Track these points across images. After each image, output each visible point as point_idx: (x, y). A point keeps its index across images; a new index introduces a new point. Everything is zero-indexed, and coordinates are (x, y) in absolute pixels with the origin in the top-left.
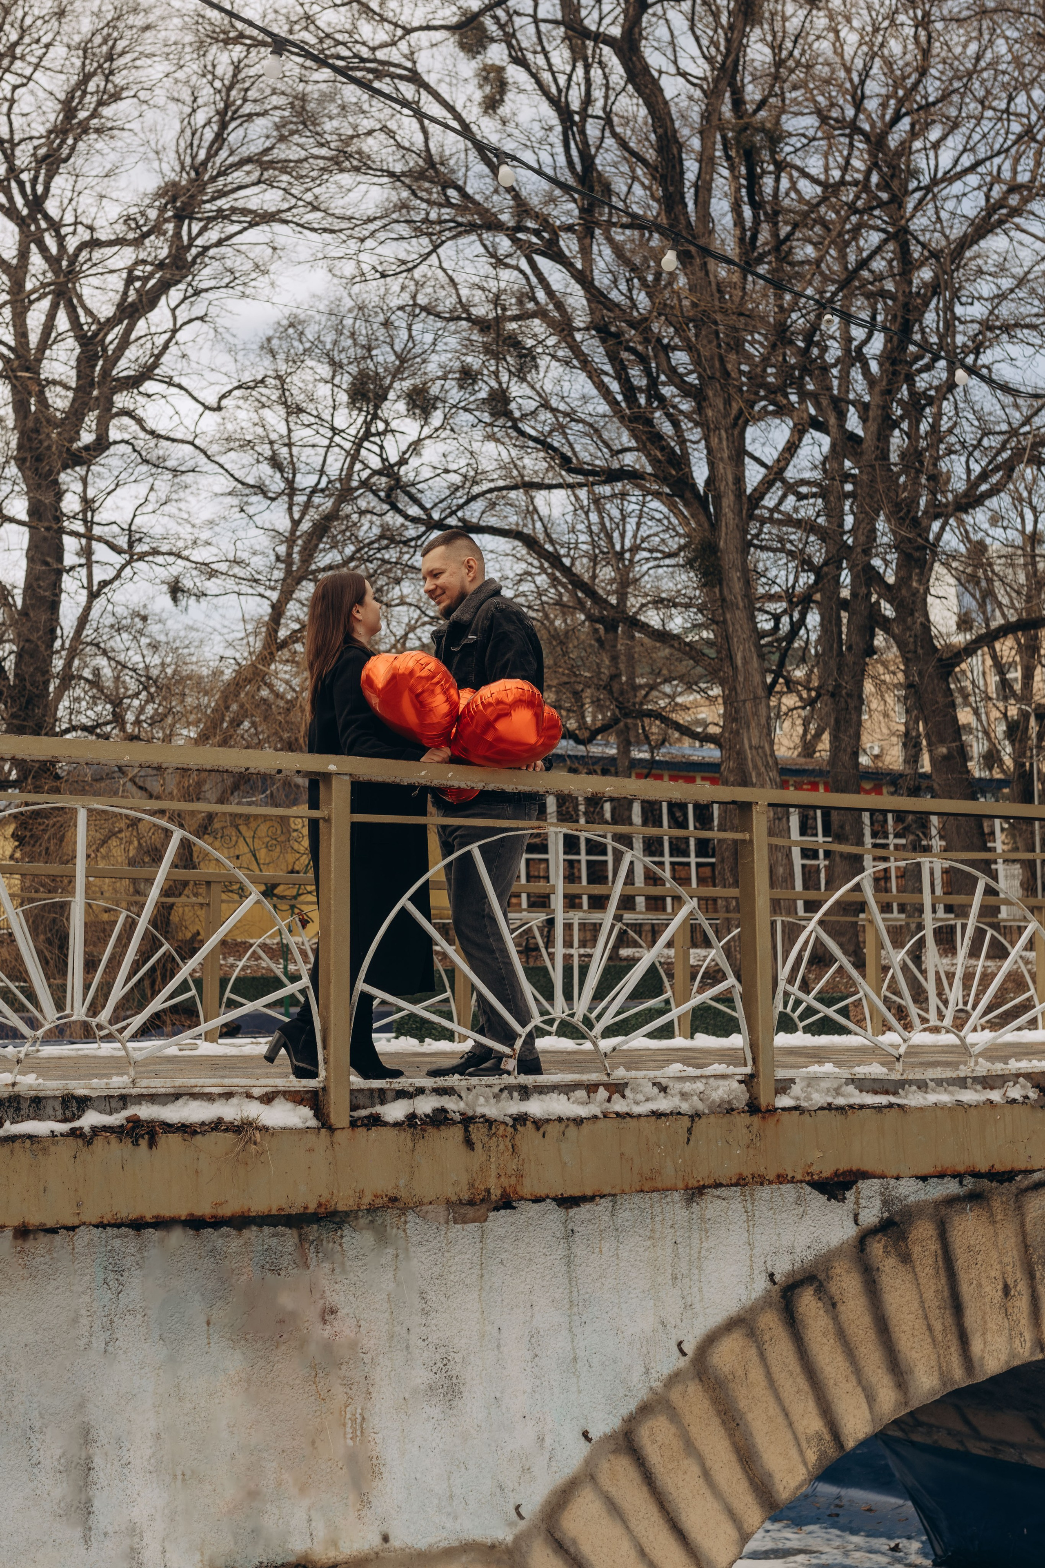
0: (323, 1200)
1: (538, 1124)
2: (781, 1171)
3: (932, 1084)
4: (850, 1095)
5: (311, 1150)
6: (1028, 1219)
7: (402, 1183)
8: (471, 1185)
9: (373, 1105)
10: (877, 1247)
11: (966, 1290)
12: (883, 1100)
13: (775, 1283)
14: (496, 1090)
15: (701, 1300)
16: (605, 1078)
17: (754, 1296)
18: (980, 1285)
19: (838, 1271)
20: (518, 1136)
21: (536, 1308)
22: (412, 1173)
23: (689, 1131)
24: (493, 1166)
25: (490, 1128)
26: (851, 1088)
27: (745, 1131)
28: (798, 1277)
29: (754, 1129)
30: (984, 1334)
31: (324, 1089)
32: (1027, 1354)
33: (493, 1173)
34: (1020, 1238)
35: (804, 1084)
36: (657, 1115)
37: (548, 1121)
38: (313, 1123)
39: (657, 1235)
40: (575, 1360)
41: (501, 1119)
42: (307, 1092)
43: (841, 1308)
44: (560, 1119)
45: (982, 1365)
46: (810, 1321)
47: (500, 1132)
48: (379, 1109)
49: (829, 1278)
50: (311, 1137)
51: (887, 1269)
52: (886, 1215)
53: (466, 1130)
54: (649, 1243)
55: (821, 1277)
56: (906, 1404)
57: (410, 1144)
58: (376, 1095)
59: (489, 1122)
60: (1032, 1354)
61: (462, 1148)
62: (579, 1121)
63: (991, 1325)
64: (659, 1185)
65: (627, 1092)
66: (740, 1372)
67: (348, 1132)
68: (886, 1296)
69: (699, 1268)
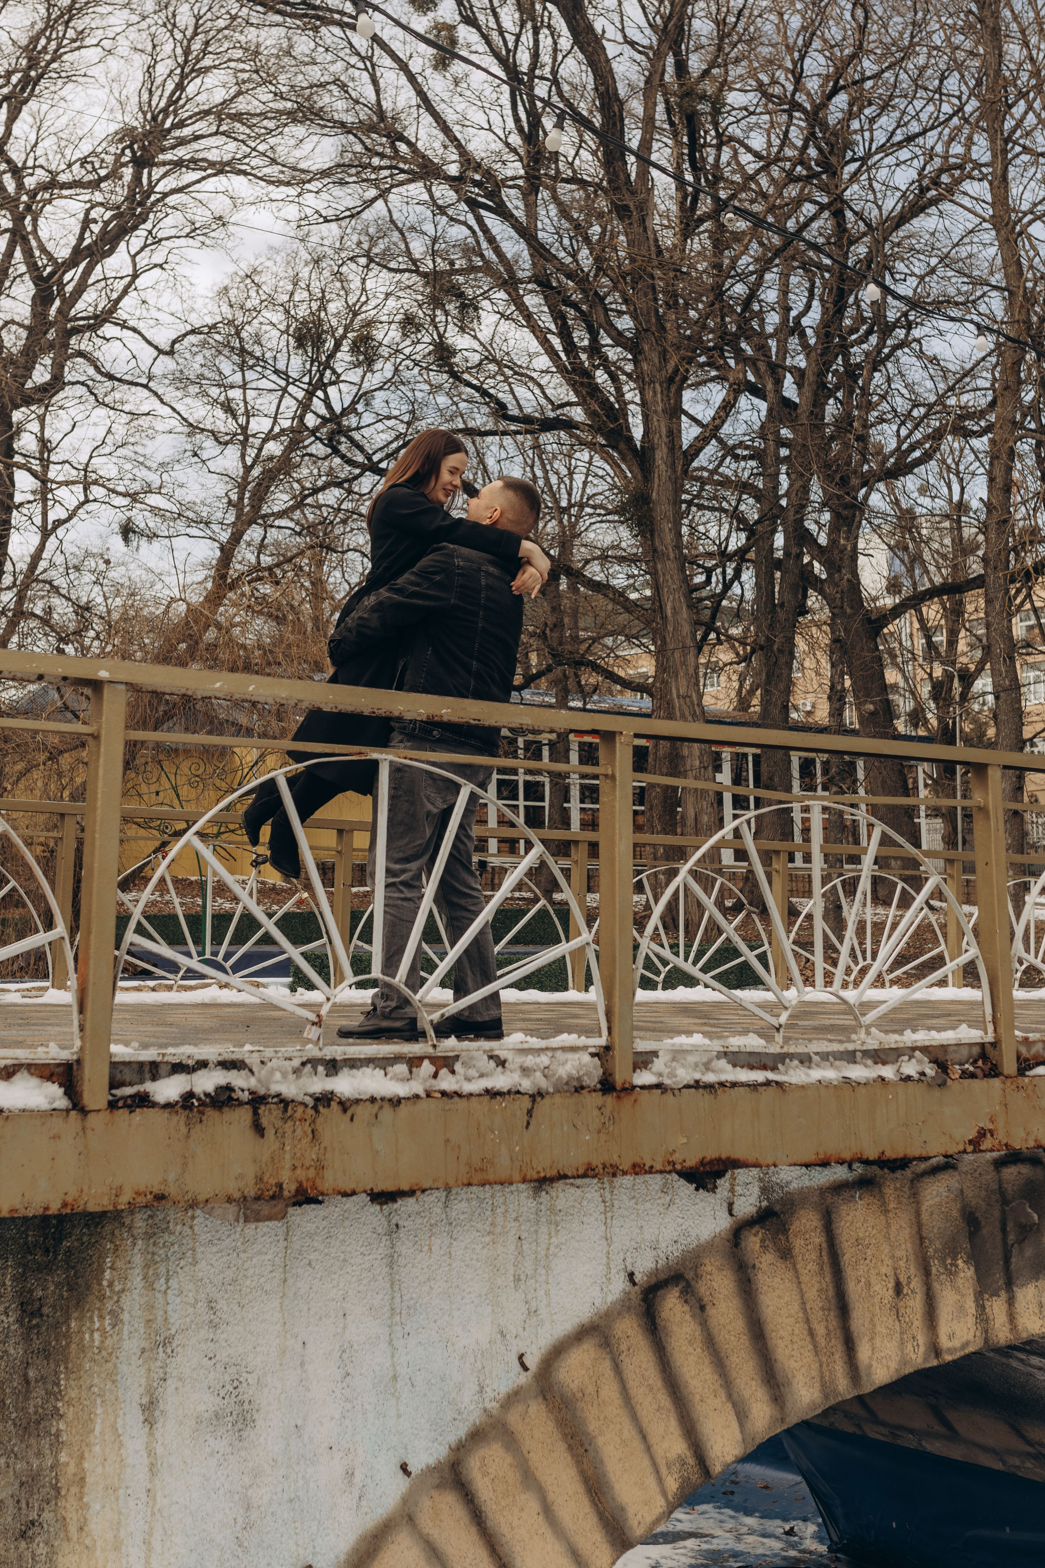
0: (69, 1199)
1: (345, 1105)
2: (638, 1160)
3: (816, 1058)
4: (722, 1071)
5: (56, 1137)
6: (924, 1208)
7: (171, 1177)
8: (259, 1179)
9: (142, 1082)
10: (753, 1241)
11: (853, 1289)
12: (759, 1076)
13: (634, 1284)
14: (296, 1063)
15: (548, 1305)
16: (431, 1050)
17: (610, 1299)
18: (869, 1284)
19: (709, 1268)
20: (320, 1120)
21: (349, 1318)
22: (185, 1164)
23: (530, 1113)
24: (288, 1156)
25: (285, 1110)
26: (723, 1063)
27: (596, 1112)
28: (662, 1276)
29: (607, 1111)
30: (872, 1339)
31: (78, 1061)
32: (920, 1360)
33: (288, 1165)
34: (915, 1228)
35: (669, 1057)
36: (492, 1094)
37: (358, 1101)
38: (63, 1103)
39: (498, 1230)
40: (395, 1378)
41: (300, 1098)
42: (58, 1065)
43: (711, 1311)
44: (373, 1100)
45: (869, 1375)
46: (675, 1328)
47: (298, 1114)
48: (149, 1087)
49: (698, 1276)
50: (58, 1121)
51: (764, 1266)
52: (765, 1204)
53: (255, 1113)
54: (488, 1239)
55: (690, 1275)
56: (783, 1420)
57: (184, 1130)
58: (147, 1069)
59: (284, 1103)
60: (925, 1360)
61: (250, 1134)
62: (396, 1102)
63: (881, 1329)
64: (491, 1178)
65: (458, 1067)
66: (591, 1389)
67: (105, 1116)
68: (762, 1297)
69: (547, 1268)
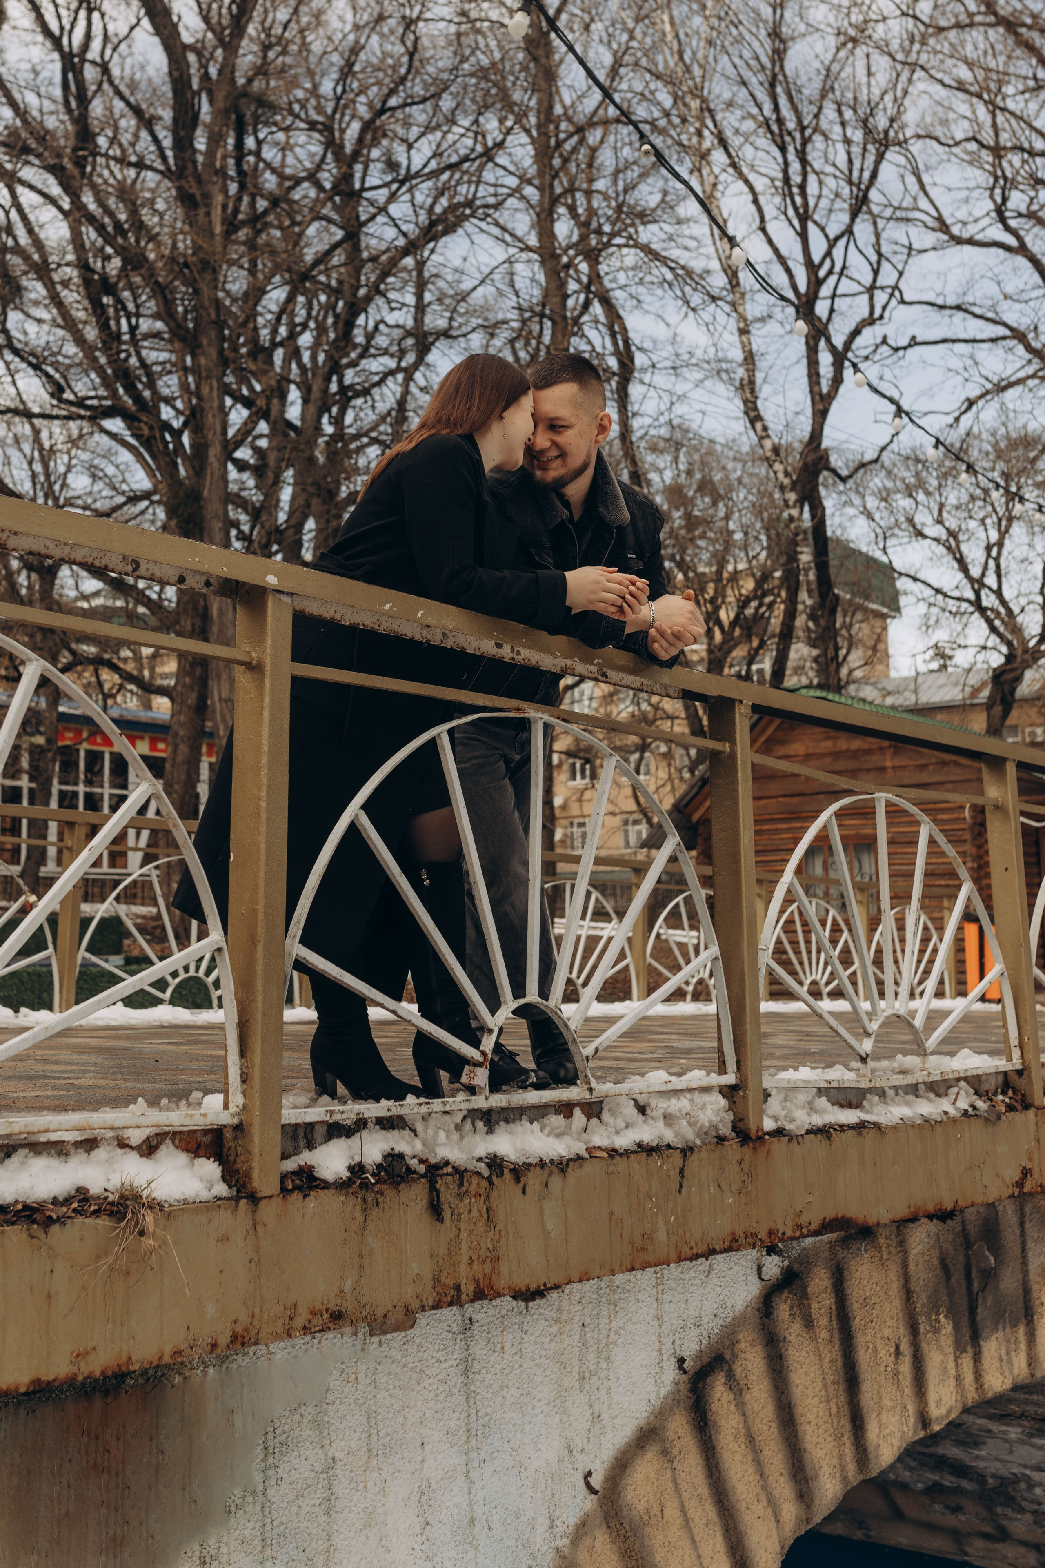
0: (239, 1329)
1: (519, 1172)
3: (890, 1093)
4: (823, 1112)
5: (224, 1239)
6: (911, 1257)
7: (348, 1285)
8: (437, 1280)
9: (297, 1152)
10: (783, 1309)
11: (863, 1357)
12: (849, 1116)
13: (685, 1372)
14: (458, 1118)
15: (609, 1408)
16: (587, 1095)
17: (664, 1392)
18: (876, 1350)
19: (743, 1345)
20: (494, 1194)
21: (428, 1447)
22: (361, 1266)
23: (682, 1172)
24: (464, 1246)
25: (461, 1184)
26: (823, 1102)
27: (737, 1168)
28: (706, 1359)
29: (746, 1165)
30: (880, 1414)
31: (239, 1128)
32: (911, 1433)
33: (465, 1259)
34: (902, 1282)
35: (781, 1097)
36: (642, 1148)
37: (528, 1166)
38: (221, 1189)
39: (564, 1317)
40: (472, 1521)
41: (473, 1165)
42: (205, 1132)
43: (747, 1397)
44: (542, 1164)
45: (877, 1457)
46: (723, 1422)
47: (473, 1189)
48: (306, 1157)
49: (735, 1356)
50: (224, 1216)
51: (792, 1338)
52: (786, 1263)
53: (433, 1189)
54: (555, 1329)
55: (728, 1356)
56: (808, 1520)
57: (360, 1217)
58: (301, 1133)
59: (460, 1173)
60: (915, 1432)
61: (426, 1219)
62: (562, 1166)
63: (887, 1402)
64: (651, 1258)
65: (605, 1116)
66: (656, 1509)
67: (277, 1202)
68: (792, 1375)
69: (608, 1359)
